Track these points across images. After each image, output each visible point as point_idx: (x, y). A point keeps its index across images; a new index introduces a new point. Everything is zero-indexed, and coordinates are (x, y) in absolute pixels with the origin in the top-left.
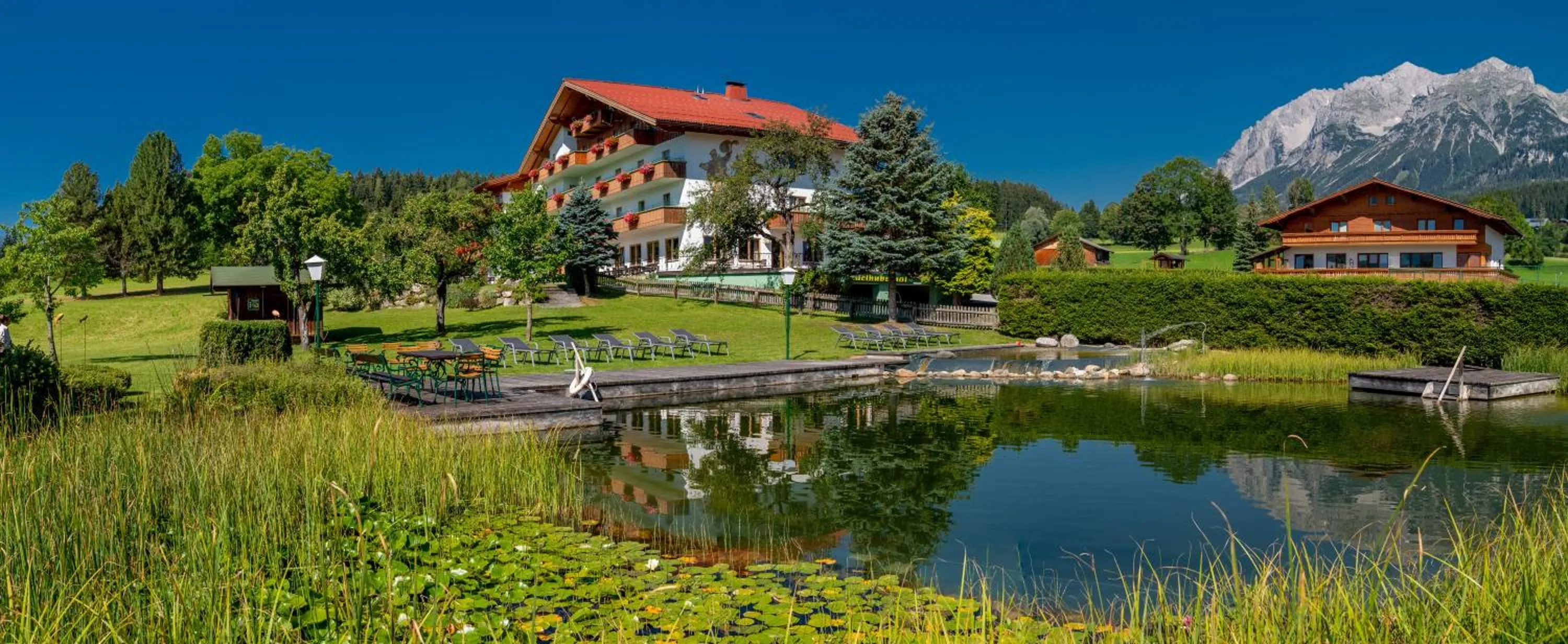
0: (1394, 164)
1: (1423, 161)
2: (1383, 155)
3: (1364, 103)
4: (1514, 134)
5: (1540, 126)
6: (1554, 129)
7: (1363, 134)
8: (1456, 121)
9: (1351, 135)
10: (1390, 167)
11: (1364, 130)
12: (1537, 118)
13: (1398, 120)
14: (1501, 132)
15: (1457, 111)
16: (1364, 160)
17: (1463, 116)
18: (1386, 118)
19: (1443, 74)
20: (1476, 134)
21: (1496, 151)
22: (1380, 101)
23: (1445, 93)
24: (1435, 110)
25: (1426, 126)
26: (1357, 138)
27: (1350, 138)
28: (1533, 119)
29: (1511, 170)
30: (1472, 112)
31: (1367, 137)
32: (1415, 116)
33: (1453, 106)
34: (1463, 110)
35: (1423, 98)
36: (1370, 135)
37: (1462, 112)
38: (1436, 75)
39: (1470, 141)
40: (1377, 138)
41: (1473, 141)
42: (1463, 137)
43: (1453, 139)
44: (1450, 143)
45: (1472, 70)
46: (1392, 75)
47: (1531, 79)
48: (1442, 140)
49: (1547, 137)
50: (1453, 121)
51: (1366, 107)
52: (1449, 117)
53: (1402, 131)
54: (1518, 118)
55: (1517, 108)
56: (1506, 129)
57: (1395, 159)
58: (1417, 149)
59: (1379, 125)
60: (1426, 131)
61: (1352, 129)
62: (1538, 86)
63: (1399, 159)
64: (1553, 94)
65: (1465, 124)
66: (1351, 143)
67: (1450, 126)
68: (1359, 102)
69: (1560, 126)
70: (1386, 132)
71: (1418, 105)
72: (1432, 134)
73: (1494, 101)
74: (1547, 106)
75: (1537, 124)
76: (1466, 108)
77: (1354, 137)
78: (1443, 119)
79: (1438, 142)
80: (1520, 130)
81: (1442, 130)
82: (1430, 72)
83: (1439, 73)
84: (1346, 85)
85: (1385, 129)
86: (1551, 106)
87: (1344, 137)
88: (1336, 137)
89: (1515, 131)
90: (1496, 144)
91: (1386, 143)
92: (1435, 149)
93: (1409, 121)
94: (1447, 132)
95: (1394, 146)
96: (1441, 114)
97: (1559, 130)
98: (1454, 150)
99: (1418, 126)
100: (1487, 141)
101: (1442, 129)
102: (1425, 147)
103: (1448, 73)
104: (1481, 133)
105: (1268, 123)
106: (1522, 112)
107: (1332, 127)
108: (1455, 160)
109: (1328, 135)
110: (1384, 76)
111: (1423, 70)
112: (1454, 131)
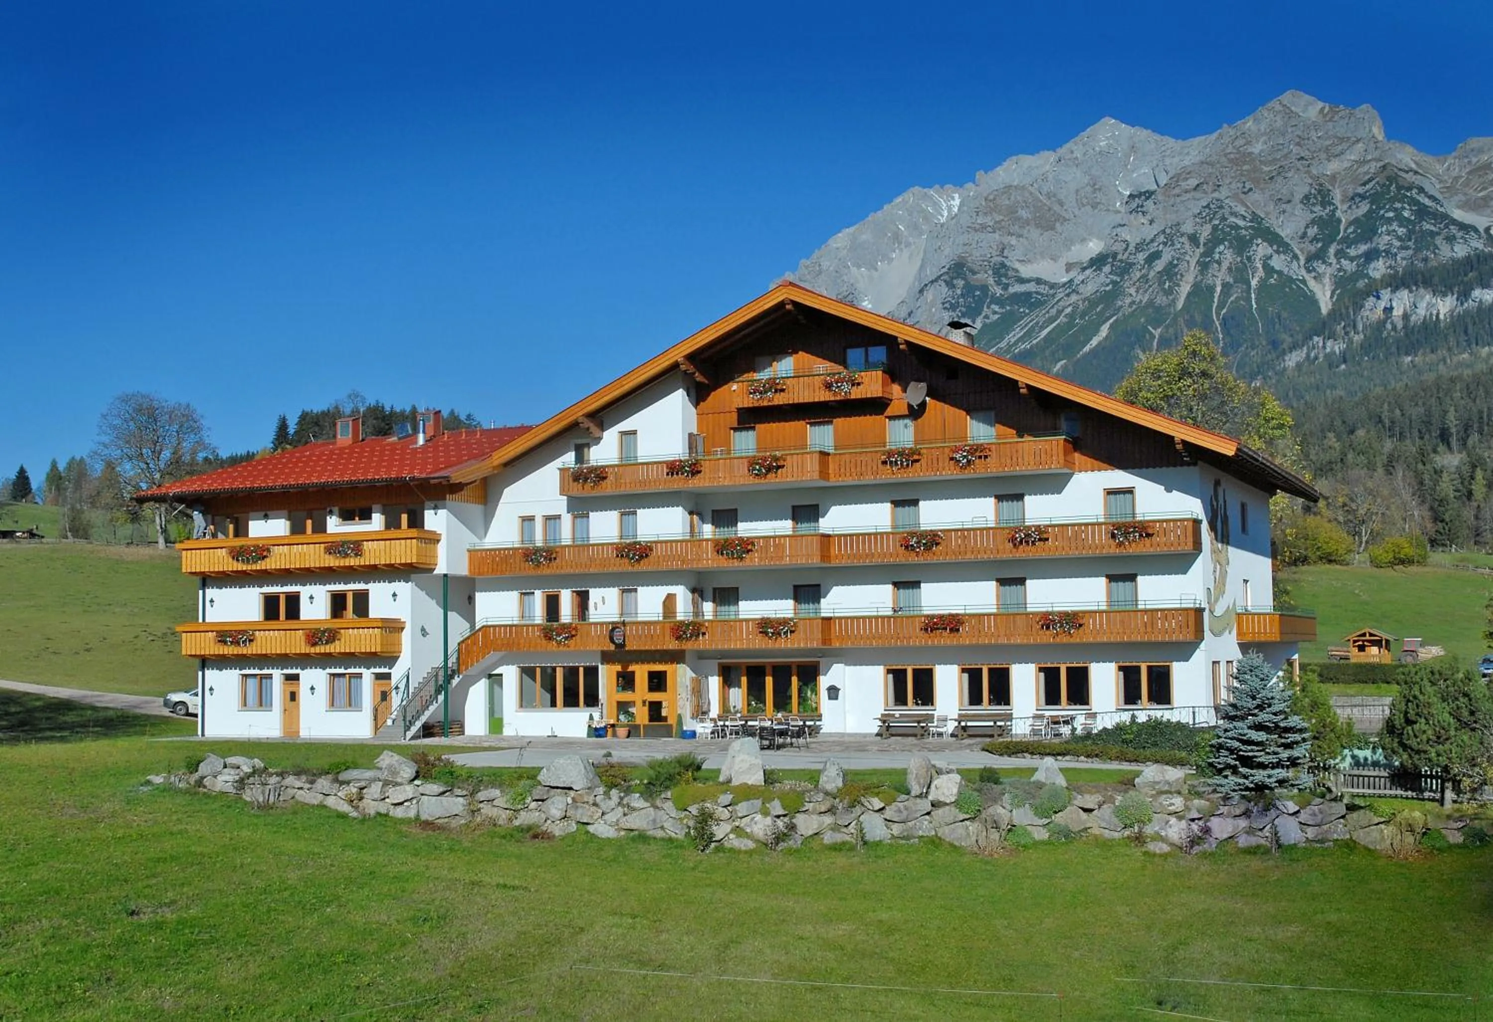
0: (1094, 342)
1: (1157, 333)
2: (1070, 324)
3: (1023, 213)
4: (1352, 259)
5: (1410, 232)
6: (1439, 241)
7: (1022, 281)
8: (1221, 242)
9: (998, 283)
10: (1087, 349)
11: (1026, 271)
12: (1400, 219)
13: (1095, 247)
14: (1320, 256)
15: (1224, 219)
16: (1028, 335)
17: (1237, 227)
18: (1068, 243)
19: (1184, 139)
20: (1266, 266)
21: (1313, 302)
22: (1056, 208)
23: (1193, 182)
24: (1172, 218)
25: (1156, 255)
26: (1011, 290)
27: (999, 291)
28: (1389, 221)
29: (1358, 338)
30: (1255, 217)
31: (1031, 287)
32: (1133, 238)
33: (1212, 210)
34: (1234, 214)
35: (1149, 194)
36: (1039, 281)
37: (1233, 219)
38: (1170, 142)
39: (1254, 283)
40: (1053, 286)
41: (1263, 283)
42: (1240, 274)
43: (1219, 277)
44: (1211, 289)
45: (1249, 124)
46: (1075, 148)
47: (1378, 131)
48: (1196, 286)
49: (1425, 260)
50: (1214, 241)
51: (1027, 222)
52: (1205, 233)
53: (1107, 269)
54: (1355, 222)
55: (1353, 199)
56: (1332, 250)
57: (1096, 331)
58: (1142, 309)
59: (1054, 259)
60: (1159, 266)
61: (1001, 271)
62: (1393, 145)
63: (1104, 330)
64: (1428, 160)
65: (1242, 245)
66: (1000, 302)
67: (1208, 253)
68: (1012, 211)
69: (1453, 229)
70: (1072, 274)
71: (1139, 210)
72: (1171, 272)
73: (1301, 190)
74: (1421, 190)
75: (1401, 231)
76: (1241, 210)
77: (1006, 287)
78: (1194, 239)
79: (1185, 289)
80: (1363, 248)
81: (1193, 263)
82: (1157, 137)
83: (1176, 137)
84: (980, 175)
85: (1069, 267)
86: (1428, 188)
87: (984, 288)
88: (969, 289)
89: (1352, 252)
90: (1312, 283)
91: (1074, 298)
92: (1180, 305)
93: (1119, 247)
94: (1204, 267)
95: (1092, 302)
96: (1188, 228)
97: (1451, 239)
98: (1221, 306)
99: (1141, 257)
100: (1291, 280)
101: (1193, 257)
102: (1158, 301)
103: (1194, 136)
104: (1277, 262)
105: (825, 264)
106: (1364, 207)
107: (958, 268)
108: (1224, 322)
109: (950, 285)
110: (1062, 151)
111: (1142, 134)
112: (1219, 263)
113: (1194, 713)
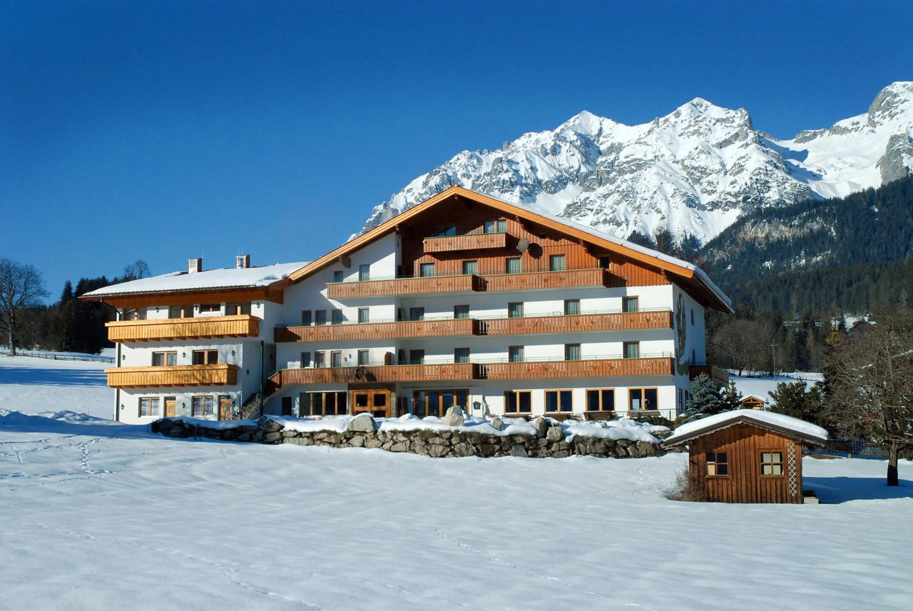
113: (670, 412)
